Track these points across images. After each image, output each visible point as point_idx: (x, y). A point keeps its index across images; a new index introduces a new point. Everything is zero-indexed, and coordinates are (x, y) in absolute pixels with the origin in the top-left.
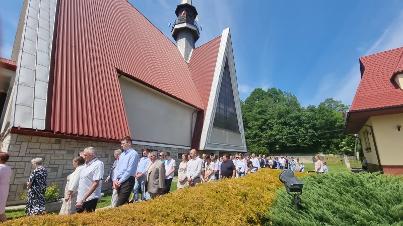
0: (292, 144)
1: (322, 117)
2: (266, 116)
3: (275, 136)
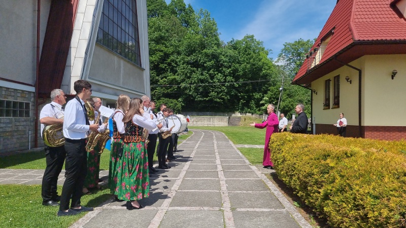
0: (203, 97)
1: (247, 59)
2: (166, 47)
3: (180, 83)
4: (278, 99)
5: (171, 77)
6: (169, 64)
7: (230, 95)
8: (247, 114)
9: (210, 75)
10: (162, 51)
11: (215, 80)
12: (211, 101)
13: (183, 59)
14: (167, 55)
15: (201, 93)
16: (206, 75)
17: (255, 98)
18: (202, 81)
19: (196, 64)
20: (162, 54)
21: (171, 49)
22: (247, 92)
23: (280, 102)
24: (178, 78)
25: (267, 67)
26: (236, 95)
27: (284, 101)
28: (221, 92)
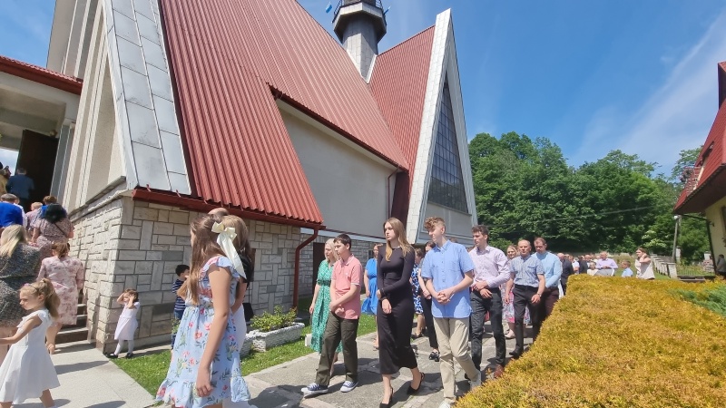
1: (610, 184)
2: (500, 184)
3: (518, 221)
4: (673, 232)
5: (508, 214)
6: (505, 201)
7: (590, 231)
8: (622, 254)
9: (557, 208)
10: (495, 189)
11: (565, 213)
12: (563, 239)
13: (520, 194)
14: (501, 193)
15: (548, 231)
16: (551, 209)
17: (630, 233)
18: (547, 216)
19: (537, 198)
20: (495, 192)
21: (505, 185)
22: (618, 224)
23: (678, 235)
24: (516, 215)
25: (646, 190)
26: (599, 230)
27: (684, 234)
28: (575, 227)
